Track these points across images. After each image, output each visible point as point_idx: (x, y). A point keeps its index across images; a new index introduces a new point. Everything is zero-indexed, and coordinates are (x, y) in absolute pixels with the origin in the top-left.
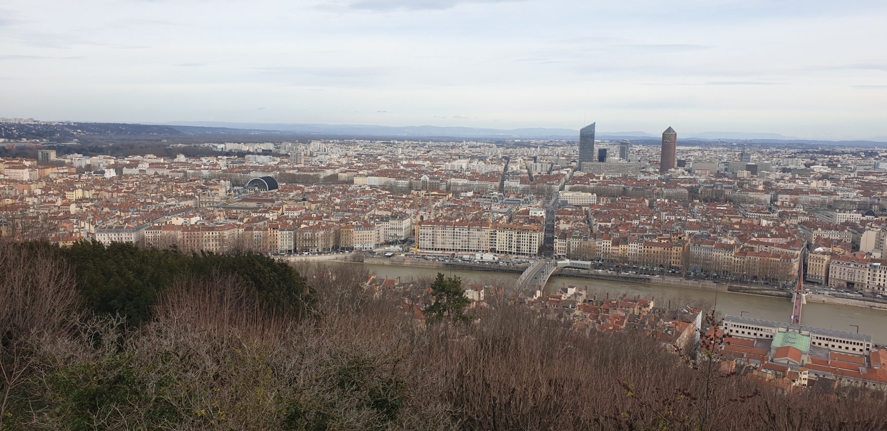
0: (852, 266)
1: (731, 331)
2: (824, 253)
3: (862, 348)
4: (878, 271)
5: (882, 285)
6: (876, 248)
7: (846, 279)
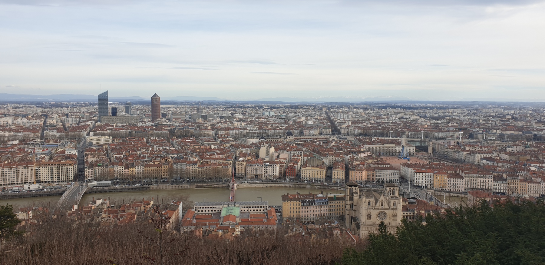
0: (256, 166)
1: (199, 211)
2: (243, 161)
3: (263, 209)
4: (268, 167)
5: (270, 174)
6: (266, 155)
7: (254, 173)
